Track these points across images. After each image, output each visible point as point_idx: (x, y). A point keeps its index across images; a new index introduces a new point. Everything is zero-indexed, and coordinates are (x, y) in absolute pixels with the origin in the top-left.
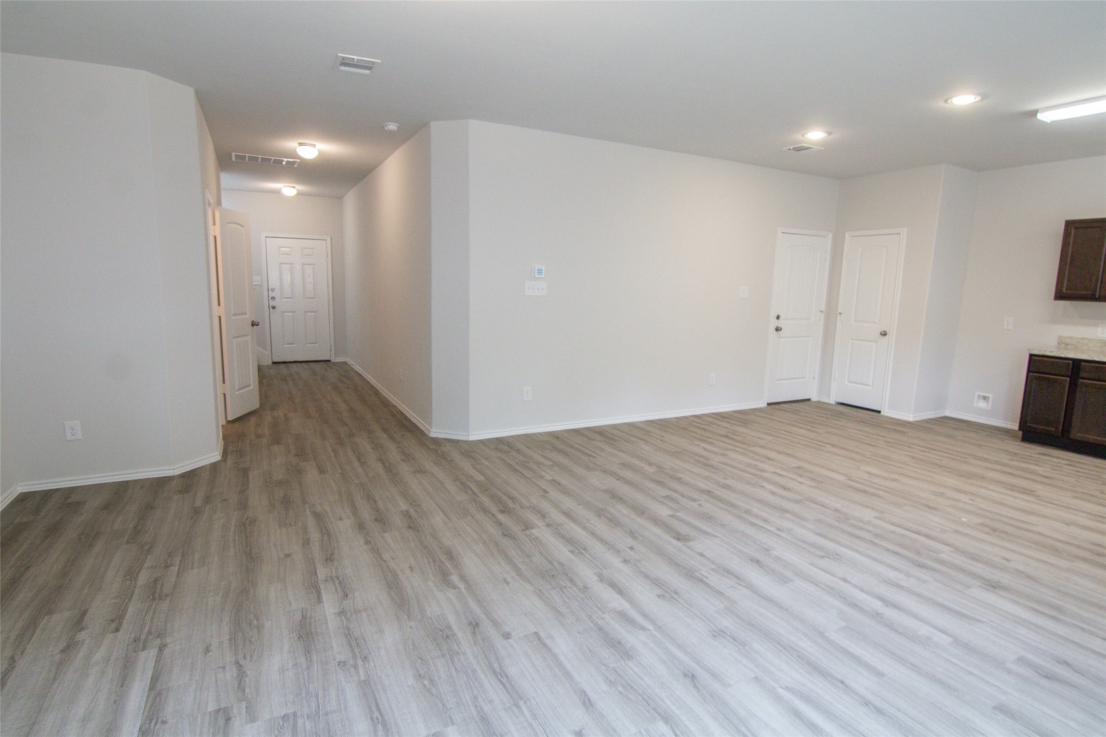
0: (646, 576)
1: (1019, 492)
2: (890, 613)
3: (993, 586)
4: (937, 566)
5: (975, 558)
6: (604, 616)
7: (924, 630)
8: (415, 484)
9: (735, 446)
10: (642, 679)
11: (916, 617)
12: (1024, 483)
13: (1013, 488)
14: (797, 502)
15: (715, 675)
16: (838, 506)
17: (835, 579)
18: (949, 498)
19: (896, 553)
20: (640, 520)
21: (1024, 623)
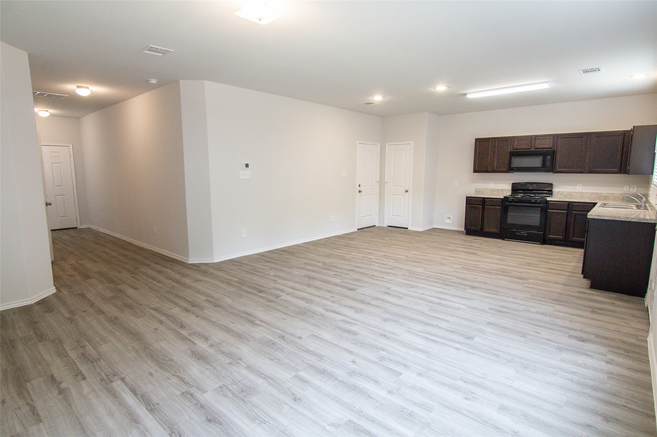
0: (346, 306)
1: (471, 254)
2: (443, 302)
3: (474, 288)
4: (453, 284)
5: (464, 279)
6: (337, 323)
7: (457, 305)
8: (199, 286)
9: (353, 250)
10: (366, 340)
11: (452, 302)
12: (472, 251)
13: (469, 253)
14: (391, 269)
15: (392, 333)
16: (408, 268)
17: (419, 294)
18: (448, 260)
19: (437, 282)
20: (328, 285)
21: (486, 297)
